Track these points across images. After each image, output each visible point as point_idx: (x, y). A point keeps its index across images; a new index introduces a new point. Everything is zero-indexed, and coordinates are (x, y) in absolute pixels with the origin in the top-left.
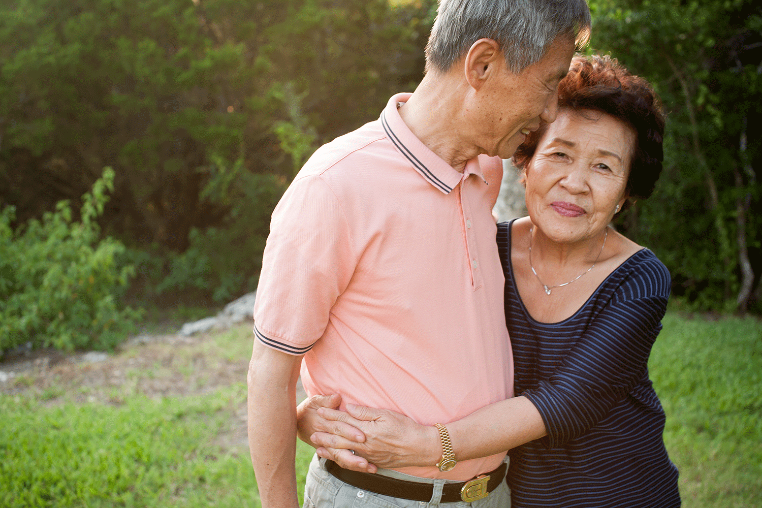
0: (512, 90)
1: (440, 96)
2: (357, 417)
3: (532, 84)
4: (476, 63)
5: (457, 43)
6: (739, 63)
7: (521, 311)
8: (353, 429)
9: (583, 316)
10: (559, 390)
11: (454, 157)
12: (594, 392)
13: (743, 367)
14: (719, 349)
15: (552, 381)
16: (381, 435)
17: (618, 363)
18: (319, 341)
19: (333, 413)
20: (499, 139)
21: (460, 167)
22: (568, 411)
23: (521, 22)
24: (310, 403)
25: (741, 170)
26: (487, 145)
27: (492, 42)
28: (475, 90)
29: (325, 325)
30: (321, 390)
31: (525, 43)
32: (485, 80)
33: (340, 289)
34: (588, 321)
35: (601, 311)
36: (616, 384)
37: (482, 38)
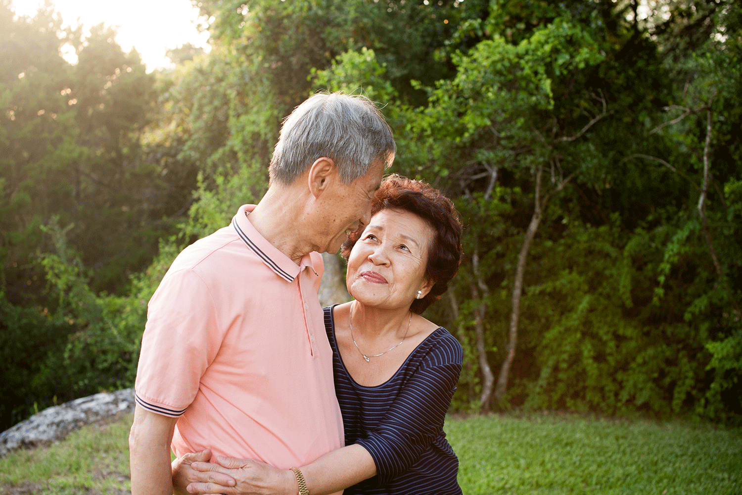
0: (343, 198)
1: (284, 204)
2: (227, 466)
3: (358, 193)
4: (316, 177)
5: (301, 162)
6: (467, 191)
7: (346, 377)
8: (225, 476)
9: (397, 380)
10: (386, 438)
11: (294, 253)
12: (412, 439)
13: (493, 456)
14: (470, 442)
15: (378, 431)
16: (248, 478)
17: (428, 417)
18: (190, 406)
19: (205, 466)
20: (331, 237)
21: (297, 261)
22: (393, 455)
23: (352, 145)
24: (184, 460)
25: (476, 284)
26: (321, 242)
27: (330, 160)
28: (315, 198)
29: (195, 392)
30: (192, 448)
31: (355, 162)
32: (322, 190)
33: (209, 362)
34: (401, 384)
35: (412, 376)
36: (426, 433)
37: (323, 157)
